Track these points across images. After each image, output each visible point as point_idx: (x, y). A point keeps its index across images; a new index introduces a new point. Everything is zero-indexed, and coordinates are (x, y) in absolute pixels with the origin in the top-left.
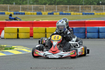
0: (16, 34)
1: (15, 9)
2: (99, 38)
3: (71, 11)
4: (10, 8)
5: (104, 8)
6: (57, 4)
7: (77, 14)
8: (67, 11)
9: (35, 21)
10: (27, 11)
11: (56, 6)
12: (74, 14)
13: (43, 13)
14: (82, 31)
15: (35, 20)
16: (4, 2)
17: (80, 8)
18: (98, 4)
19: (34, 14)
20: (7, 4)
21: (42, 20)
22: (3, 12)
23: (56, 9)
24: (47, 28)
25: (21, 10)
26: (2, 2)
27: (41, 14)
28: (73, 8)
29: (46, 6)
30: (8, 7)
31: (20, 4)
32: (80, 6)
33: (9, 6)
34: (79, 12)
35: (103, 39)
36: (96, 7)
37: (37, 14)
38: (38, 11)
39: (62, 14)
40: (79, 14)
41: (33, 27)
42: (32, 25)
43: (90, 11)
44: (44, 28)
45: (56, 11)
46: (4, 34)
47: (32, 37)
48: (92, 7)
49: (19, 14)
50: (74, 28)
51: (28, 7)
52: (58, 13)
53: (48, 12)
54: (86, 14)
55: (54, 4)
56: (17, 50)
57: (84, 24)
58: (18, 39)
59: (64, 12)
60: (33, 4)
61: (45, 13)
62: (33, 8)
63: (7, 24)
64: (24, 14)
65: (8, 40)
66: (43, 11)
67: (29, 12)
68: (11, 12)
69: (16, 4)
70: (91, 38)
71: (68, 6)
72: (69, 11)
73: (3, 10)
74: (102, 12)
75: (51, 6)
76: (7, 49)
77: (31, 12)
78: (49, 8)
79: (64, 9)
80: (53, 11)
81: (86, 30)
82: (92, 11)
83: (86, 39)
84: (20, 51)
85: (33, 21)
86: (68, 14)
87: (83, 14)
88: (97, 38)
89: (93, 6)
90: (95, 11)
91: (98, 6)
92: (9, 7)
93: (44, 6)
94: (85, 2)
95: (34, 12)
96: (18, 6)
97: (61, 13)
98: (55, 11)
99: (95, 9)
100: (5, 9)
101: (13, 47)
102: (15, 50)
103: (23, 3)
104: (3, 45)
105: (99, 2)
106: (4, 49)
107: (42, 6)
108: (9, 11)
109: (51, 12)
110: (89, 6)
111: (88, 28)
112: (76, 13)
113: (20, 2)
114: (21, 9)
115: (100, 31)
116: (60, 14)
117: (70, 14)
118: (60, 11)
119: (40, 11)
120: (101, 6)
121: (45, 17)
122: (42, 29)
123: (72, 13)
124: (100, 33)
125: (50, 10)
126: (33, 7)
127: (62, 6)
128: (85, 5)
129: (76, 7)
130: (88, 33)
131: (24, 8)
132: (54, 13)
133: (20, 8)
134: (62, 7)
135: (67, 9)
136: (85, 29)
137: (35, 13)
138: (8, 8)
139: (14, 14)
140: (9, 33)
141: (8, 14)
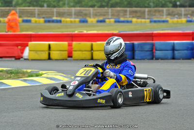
0: (47, 53)
1: (46, 14)
2: (173, 58)
3: (133, 17)
4: (39, 13)
5: (183, 13)
6: (113, 6)
7: (141, 22)
8: (126, 18)
9: (76, 32)
10: (66, 18)
11: (110, 9)
12: (136, 21)
13: (89, 20)
14: (148, 47)
15: (76, 30)
16: (30, 3)
17: (146, 13)
18: (175, 6)
19: (75, 21)
20: (34, 6)
21: (87, 31)
22: (29, 19)
23: (110, 13)
24: (94, 43)
25: (57, 16)
27: (86, 22)
28: (136, 12)
29: (94, 10)
30: (36, 11)
31: (54, 7)
32: (147, 9)
33: (38, 10)
34: (144, 18)
35: (180, 60)
36: (170, 11)
37: (81, 21)
38: (81, 17)
39: (119, 22)
40: (145, 22)
41: (72, 41)
42: (71, 38)
43: (161, 17)
44: (89, 43)
45: (110, 17)
46: (29, 53)
47: (71, 57)
48: (165, 11)
49: (53, 21)
50: (136, 43)
51: (66, 11)
52: (113, 20)
53: (97, 19)
54: (155, 22)
55: (107, 6)
56: (47, 78)
57: (151, 38)
58: (49, 60)
59: (122, 19)
60: (74, 6)
61: (92, 20)
62: (73, 13)
63: (33, 37)
64: (60, 21)
65: (34, 62)
66: (90, 17)
67: (68, 19)
68: (40, 18)
69: (48, 6)
70: (162, 59)
71: (128, 9)
72: (130, 17)
73: (29, 15)
74: (180, 18)
75: (102, 9)
76: (32, 76)
77: (71, 18)
78: (99, 12)
79: (121, 14)
80: (105, 17)
81: (154, 47)
82: (165, 17)
83: (154, 61)
84: (51, 79)
85: (73, 33)
86: (128, 22)
87: (151, 22)
88: (170, 59)
89: (167, 8)
90: (169, 16)
91: (174, 9)
93: (91, 9)
94: (154, 3)
95: (75, 18)
96: (51, 10)
97: (117, 20)
98: (107, 17)
99: (169, 14)
100: (31, 14)
101: (40, 72)
102: (44, 77)
103: (59, 5)
104: (25, 70)
105: (175, 2)
106: (26, 75)
107: (87, 9)
108: (38, 18)
109: (101, 18)
110: (161, 9)
111: (158, 43)
112: (139, 20)
114: (56, 14)
115: (177, 47)
116: (116, 22)
117: (131, 22)
118: (115, 17)
119: (84, 17)
120: (178, 9)
121: (92, 26)
122: (87, 44)
123: (134, 20)
124: (176, 52)
125: (101, 15)
126: (73, 11)
127: (119, 9)
128: (154, 7)
129: (140, 11)
130: (157, 52)
131: (62, 12)
132: (107, 20)
133: (53, 12)
134: (119, 11)
135: (126, 15)
136: (153, 45)
137: (77, 20)
138: (37, 13)
139: (45, 22)
140: (36, 51)
141: (36, 21)
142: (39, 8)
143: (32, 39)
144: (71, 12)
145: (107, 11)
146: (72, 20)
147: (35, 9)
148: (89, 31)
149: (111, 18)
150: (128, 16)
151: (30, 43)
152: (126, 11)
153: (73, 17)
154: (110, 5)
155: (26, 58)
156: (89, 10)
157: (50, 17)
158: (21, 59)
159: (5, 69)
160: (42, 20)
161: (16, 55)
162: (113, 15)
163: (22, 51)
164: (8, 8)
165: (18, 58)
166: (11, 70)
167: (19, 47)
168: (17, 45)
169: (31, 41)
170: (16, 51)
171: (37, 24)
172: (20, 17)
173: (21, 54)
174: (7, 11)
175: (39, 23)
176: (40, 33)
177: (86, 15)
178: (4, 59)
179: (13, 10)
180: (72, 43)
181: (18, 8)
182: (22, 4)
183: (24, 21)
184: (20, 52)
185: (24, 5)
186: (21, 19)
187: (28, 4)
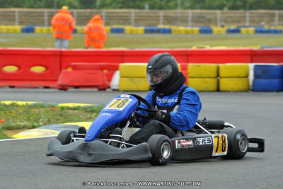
1: (147, 20)
4: (137, 18)
6: (251, 8)
8: (274, 25)
9: (194, 48)
10: (178, 26)
11: (248, 12)
13: (216, 29)
15: (194, 45)
16: (123, 3)
19: (192, 31)
20: (129, 7)
22: (121, 27)
23: (248, 19)
24: (221, 65)
25: (164, 23)
26: (119, 3)
27: (210, 31)
29: (223, 13)
30: (133, 15)
31: (161, 8)
33: (135, 13)
37: (202, 31)
38: (202, 25)
39: (262, 32)
41: (188, 62)
42: (186, 58)
44: (214, 66)
45: (247, 24)
49: (158, 31)
51: (179, 15)
52: (252, 29)
53: (227, 27)
55: (244, 7)
59: (266, 27)
60: (191, 8)
61: (219, 29)
62: (190, 18)
63: (127, 56)
64: (169, 31)
66: (216, 24)
67: (182, 28)
68: (138, 26)
69: (152, 7)
71: (277, 12)
72: (279, 25)
73: (121, 21)
75: (236, 11)
77: (186, 26)
78: (230, 17)
79: (266, 20)
80: (239, 25)
85: (190, 49)
86: (276, 32)
92: (135, 16)
93: (218, 12)
95: (193, 26)
96: (155, 13)
97: (259, 29)
98: (244, 25)
100: (125, 20)
103: (168, 6)
107: (212, 11)
108: (135, 26)
109: (233, 27)
113: (162, 3)
114: (164, 20)
116: (256, 32)
117: (281, 32)
118: (255, 24)
119: (207, 24)
121: (220, 38)
122: (210, 67)
125: (233, 22)
126: (190, 15)
127: (262, 11)
132: (243, 30)
133: (159, 17)
134: (262, 15)
135: (273, 21)
137: (196, 29)
138: (133, 18)
139: (146, 31)
140: (131, 78)
141: (132, 31)
142: (137, 11)
143: (126, 58)
144: (187, 17)
145: (244, 15)
146: (188, 28)
147: (130, 13)
148: (214, 46)
149: (250, 27)
150: (276, 23)
151: (122, 65)
152: (273, 15)
153: (190, 24)
154: (248, 5)
155: (115, 88)
156: (214, 13)
157: (154, 25)
158: (108, 90)
159: (82, 105)
160: (141, 29)
161: (100, 83)
162: (252, 21)
163: (110, 78)
164: (89, 10)
165: (103, 88)
166: (92, 107)
167: (105, 71)
168: (102, 68)
169: (123, 62)
170: (100, 77)
171: (133, 35)
172: (107, 24)
173: (107, 83)
174: (87, 14)
175: (137, 34)
176: (137, 49)
177: (210, 21)
178: (81, 90)
179: (97, 13)
180: (187, 66)
181: (104, 11)
182: (111, 4)
183: (113, 31)
184: (106, 79)
185: (114, 5)
186: (108, 28)
187: (120, 5)
